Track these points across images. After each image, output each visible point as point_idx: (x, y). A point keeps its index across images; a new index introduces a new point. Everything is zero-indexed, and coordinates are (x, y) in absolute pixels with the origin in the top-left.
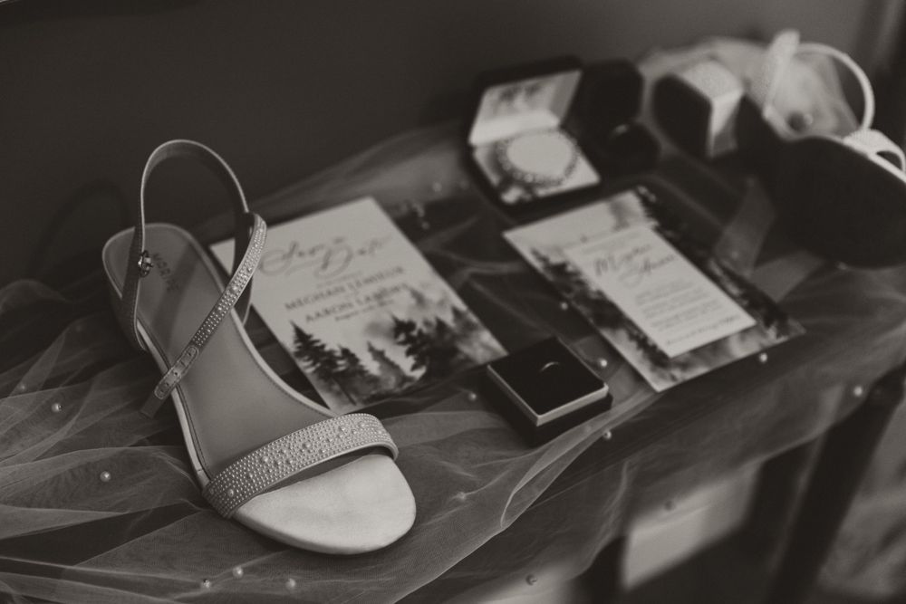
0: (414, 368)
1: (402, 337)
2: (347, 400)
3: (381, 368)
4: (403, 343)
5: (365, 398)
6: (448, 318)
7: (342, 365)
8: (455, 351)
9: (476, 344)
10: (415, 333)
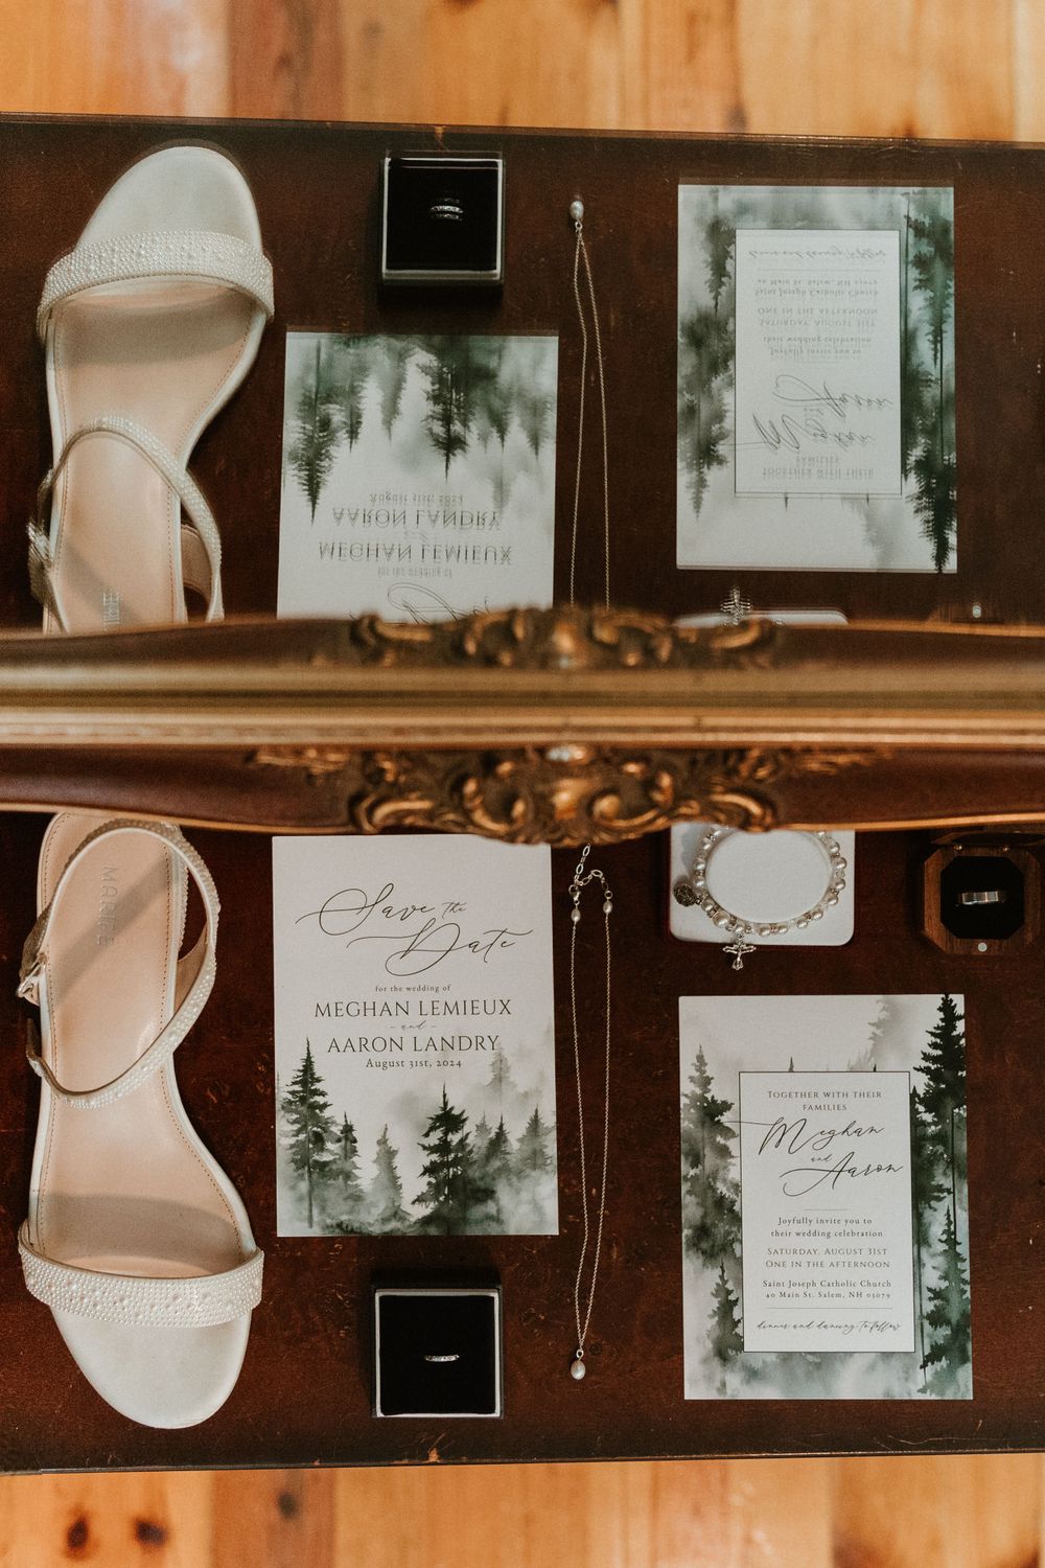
0: (420, 1200)
1: (434, 1138)
2: (306, 1213)
3: (376, 1180)
4: (432, 1150)
5: (329, 1221)
6: (516, 1131)
7: (332, 1150)
8: (488, 1194)
9: (525, 1196)
10: (454, 1138)
